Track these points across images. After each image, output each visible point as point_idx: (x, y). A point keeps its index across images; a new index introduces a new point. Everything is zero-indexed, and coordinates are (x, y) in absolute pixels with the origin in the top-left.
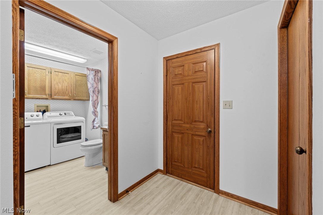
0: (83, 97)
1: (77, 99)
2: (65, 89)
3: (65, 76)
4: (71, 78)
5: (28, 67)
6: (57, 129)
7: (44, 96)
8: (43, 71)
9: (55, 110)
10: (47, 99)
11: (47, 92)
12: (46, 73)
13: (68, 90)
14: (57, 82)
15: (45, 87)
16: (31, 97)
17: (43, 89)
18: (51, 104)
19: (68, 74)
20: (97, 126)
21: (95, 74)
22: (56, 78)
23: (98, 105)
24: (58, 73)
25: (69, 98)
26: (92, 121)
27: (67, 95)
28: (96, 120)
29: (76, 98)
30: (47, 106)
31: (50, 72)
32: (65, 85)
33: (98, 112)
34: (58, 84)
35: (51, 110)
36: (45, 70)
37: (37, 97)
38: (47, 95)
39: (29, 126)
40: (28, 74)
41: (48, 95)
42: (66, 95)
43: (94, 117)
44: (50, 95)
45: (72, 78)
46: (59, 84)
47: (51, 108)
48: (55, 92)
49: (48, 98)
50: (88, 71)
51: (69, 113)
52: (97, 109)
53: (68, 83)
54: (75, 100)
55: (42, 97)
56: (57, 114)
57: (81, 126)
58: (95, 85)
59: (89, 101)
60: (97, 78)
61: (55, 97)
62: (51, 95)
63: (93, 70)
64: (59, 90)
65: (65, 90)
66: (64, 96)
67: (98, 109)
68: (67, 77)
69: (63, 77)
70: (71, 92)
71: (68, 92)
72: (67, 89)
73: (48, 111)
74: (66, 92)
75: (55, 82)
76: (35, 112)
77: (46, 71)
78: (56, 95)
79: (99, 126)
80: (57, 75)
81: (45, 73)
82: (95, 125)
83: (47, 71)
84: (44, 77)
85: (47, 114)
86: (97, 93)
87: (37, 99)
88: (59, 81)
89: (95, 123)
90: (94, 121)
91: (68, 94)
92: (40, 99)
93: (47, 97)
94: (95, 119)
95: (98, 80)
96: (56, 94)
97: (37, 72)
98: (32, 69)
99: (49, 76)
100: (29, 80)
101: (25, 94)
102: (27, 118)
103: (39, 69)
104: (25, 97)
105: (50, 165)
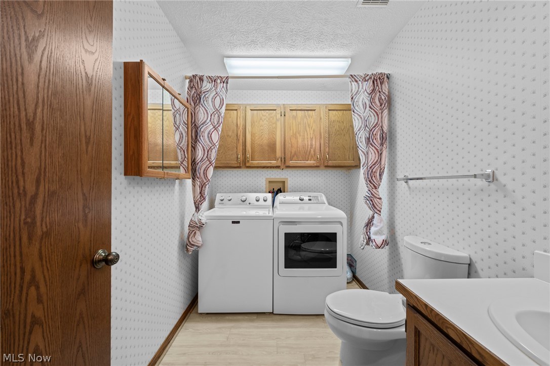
0: (345, 160)
1: (331, 165)
2: (309, 144)
3: (309, 116)
4: (321, 119)
5: (251, 110)
6: (285, 233)
7: (274, 162)
8: (272, 114)
9: (295, 191)
10: (278, 167)
11: (279, 153)
13: (314, 146)
14: (295, 131)
15: (275, 144)
16: (255, 165)
17: (272, 147)
18: (292, 178)
19: (315, 110)
20: (379, 239)
21: (372, 88)
22: (293, 124)
23: (381, 179)
24: (296, 113)
25: (315, 165)
26: (363, 224)
27: (312, 157)
28: (375, 221)
29: (331, 163)
30: (284, 182)
31: (283, 115)
32: (309, 137)
33: (380, 199)
34: (296, 135)
35: (289, 190)
36: (275, 110)
37: (263, 165)
38: (278, 160)
39: (238, 222)
40: (251, 122)
41: (280, 159)
42: (310, 158)
43: (371, 213)
44: (283, 160)
45: (322, 118)
46: (297, 134)
47: (289, 186)
48: (291, 153)
49: (280, 165)
50: (354, 84)
51: (317, 197)
52: (380, 189)
53: (314, 131)
54: (327, 167)
55: (271, 163)
56: (295, 198)
57: (336, 233)
58: (373, 120)
59: (358, 170)
60: (380, 99)
61: (292, 163)
62: (285, 158)
63: (367, 78)
64: (297, 147)
65: (309, 146)
66: (307, 159)
67: (383, 191)
68: (312, 117)
69: (305, 119)
70: (320, 151)
71: (315, 151)
72: (312, 145)
73: (284, 192)
74: (310, 150)
75: (292, 131)
76: (266, 192)
77: (276, 113)
78: (294, 158)
79: (385, 243)
80: (295, 117)
81: (275, 117)
82: (373, 237)
83: (278, 112)
84: (274, 125)
85: (280, 197)
86: (377, 143)
87: (264, 167)
88: (298, 128)
89: (373, 229)
90: (369, 224)
91: (315, 154)
92: (267, 167)
93: (278, 163)
94: (373, 217)
95: (381, 105)
96: (293, 156)
97: (263, 118)
98: (257, 114)
99: (282, 123)
100: (253, 135)
101: (247, 161)
102: (250, 204)
103: (267, 111)
104: (247, 165)
105: (272, 313)
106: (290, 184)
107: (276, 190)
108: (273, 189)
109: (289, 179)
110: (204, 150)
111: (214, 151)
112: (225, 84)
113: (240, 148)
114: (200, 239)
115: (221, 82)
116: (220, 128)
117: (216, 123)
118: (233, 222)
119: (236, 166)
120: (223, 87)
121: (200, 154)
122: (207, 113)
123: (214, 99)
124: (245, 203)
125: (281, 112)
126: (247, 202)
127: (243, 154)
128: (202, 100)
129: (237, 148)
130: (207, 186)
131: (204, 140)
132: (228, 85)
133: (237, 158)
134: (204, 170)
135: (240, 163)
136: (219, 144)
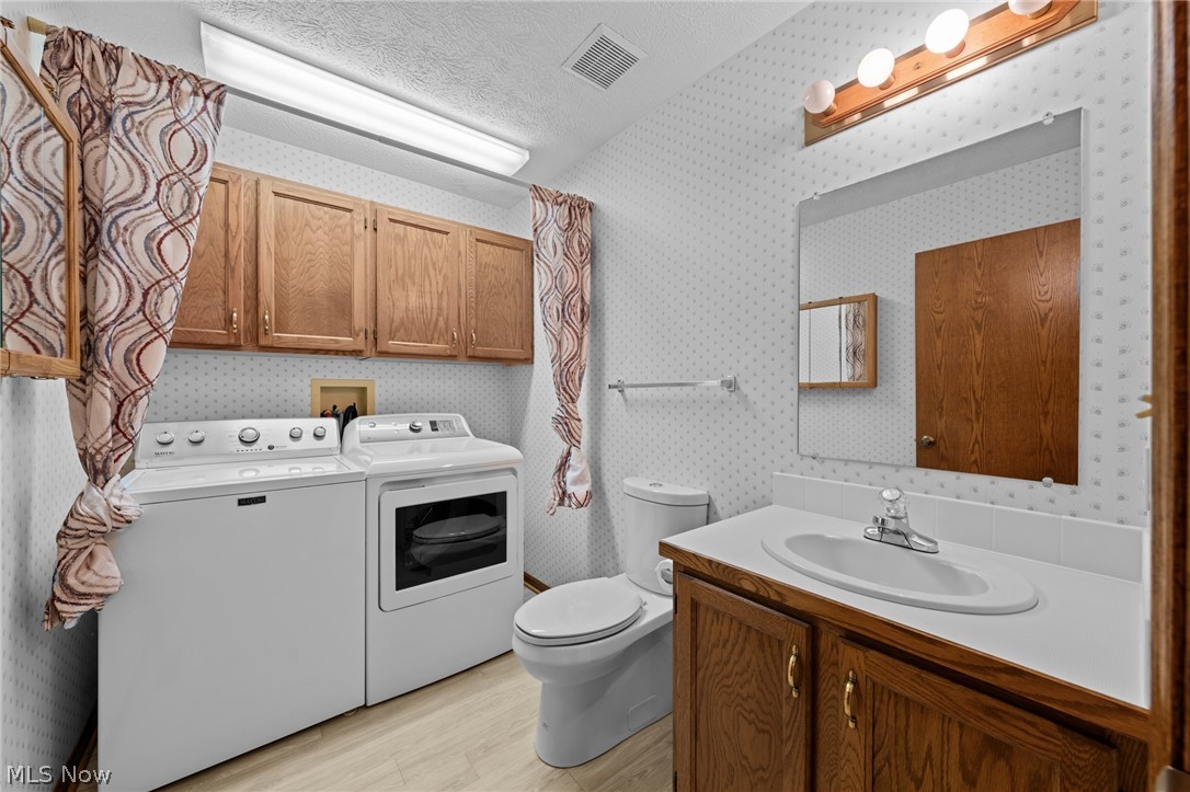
0: (508, 347)
1: (481, 354)
2: (435, 306)
3: (434, 244)
4: (460, 254)
5: (276, 194)
6: (398, 510)
7: (346, 341)
8: (340, 218)
9: (392, 410)
10: (356, 353)
11: (360, 319)
12: (352, 228)
13: (445, 312)
14: (400, 272)
15: (349, 295)
16: (291, 345)
17: (341, 304)
18: (381, 379)
19: (447, 233)
20: (580, 491)
21: (567, 221)
22: (396, 253)
23: (580, 385)
24: (405, 229)
25: (448, 352)
26: (553, 469)
27: (441, 334)
28: (573, 461)
29: (480, 350)
30: (363, 391)
31: (370, 228)
32: (434, 289)
33: (579, 420)
34: (403, 281)
35: (377, 408)
36: (350, 211)
37: (312, 346)
38: (358, 335)
39: (262, 500)
40: (277, 228)
41: (362, 335)
42: (436, 336)
43: (566, 446)
44: (371, 337)
45: (463, 253)
46: (407, 280)
47: (378, 400)
48: (392, 321)
49: (362, 348)
50: (539, 203)
51: (450, 422)
52: (578, 403)
53: (445, 277)
54: (473, 358)
55: (337, 341)
56: (399, 427)
57: (505, 493)
58: (570, 279)
59: (529, 367)
60: (580, 243)
61: (393, 344)
62: (375, 333)
63: (560, 200)
64: (407, 309)
65: (435, 311)
66: (430, 339)
67: (582, 407)
68: (440, 247)
69: (426, 250)
70: (459, 323)
71: (446, 323)
72: (440, 308)
73: (365, 414)
74: (437, 320)
75: (393, 270)
76: (312, 416)
77: (352, 218)
78: (398, 334)
79: (589, 495)
80: (401, 240)
81: (349, 229)
82: (570, 489)
83: (359, 217)
84: (347, 248)
85: (358, 426)
86: (576, 319)
87: (316, 351)
88: (410, 267)
89: (570, 475)
90: (563, 466)
91: (447, 330)
92: (327, 352)
93: (360, 344)
94: (569, 454)
95: (581, 255)
96: (398, 330)
97: (314, 223)
98: (295, 209)
99: (368, 245)
100: (281, 262)
101: (261, 330)
102: (271, 448)
103: (326, 209)
104: (263, 342)
105: (365, 707)
106: (378, 394)
107: (341, 409)
108: (335, 407)
109: (378, 382)
110: (129, 287)
111: (170, 294)
112: (210, 105)
113: (239, 293)
114: (114, 570)
115: (195, 93)
116: (193, 229)
117: (177, 211)
118: (242, 502)
119: (221, 342)
120: (204, 108)
121: (111, 297)
122: (144, 174)
123: (168, 135)
124: (254, 447)
125: (366, 220)
126: (262, 445)
127: (246, 312)
128: (117, 124)
129: (225, 292)
130: (143, 403)
131: (128, 255)
132: (223, 110)
133: (229, 320)
134: (129, 351)
135: (237, 336)
136: (188, 274)
